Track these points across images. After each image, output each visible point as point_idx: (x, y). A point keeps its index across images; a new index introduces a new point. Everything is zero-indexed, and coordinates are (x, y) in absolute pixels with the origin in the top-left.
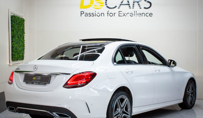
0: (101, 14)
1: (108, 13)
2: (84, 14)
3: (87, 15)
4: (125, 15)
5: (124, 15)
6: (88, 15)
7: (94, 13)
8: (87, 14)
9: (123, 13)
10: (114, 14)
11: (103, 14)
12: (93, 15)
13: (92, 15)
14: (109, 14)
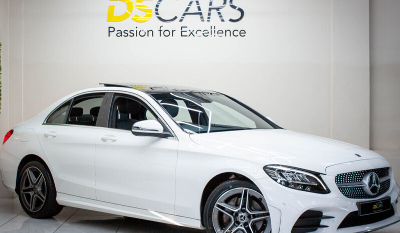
0: (148, 31)
1: (160, 31)
2: (116, 32)
3: (120, 34)
4: (194, 33)
5: (192, 33)
6: (123, 34)
7: (135, 30)
8: (120, 32)
9: (190, 31)
10: (173, 31)
11: (150, 32)
12: (132, 35)
13: (129, 34)
14: (162, 32)
